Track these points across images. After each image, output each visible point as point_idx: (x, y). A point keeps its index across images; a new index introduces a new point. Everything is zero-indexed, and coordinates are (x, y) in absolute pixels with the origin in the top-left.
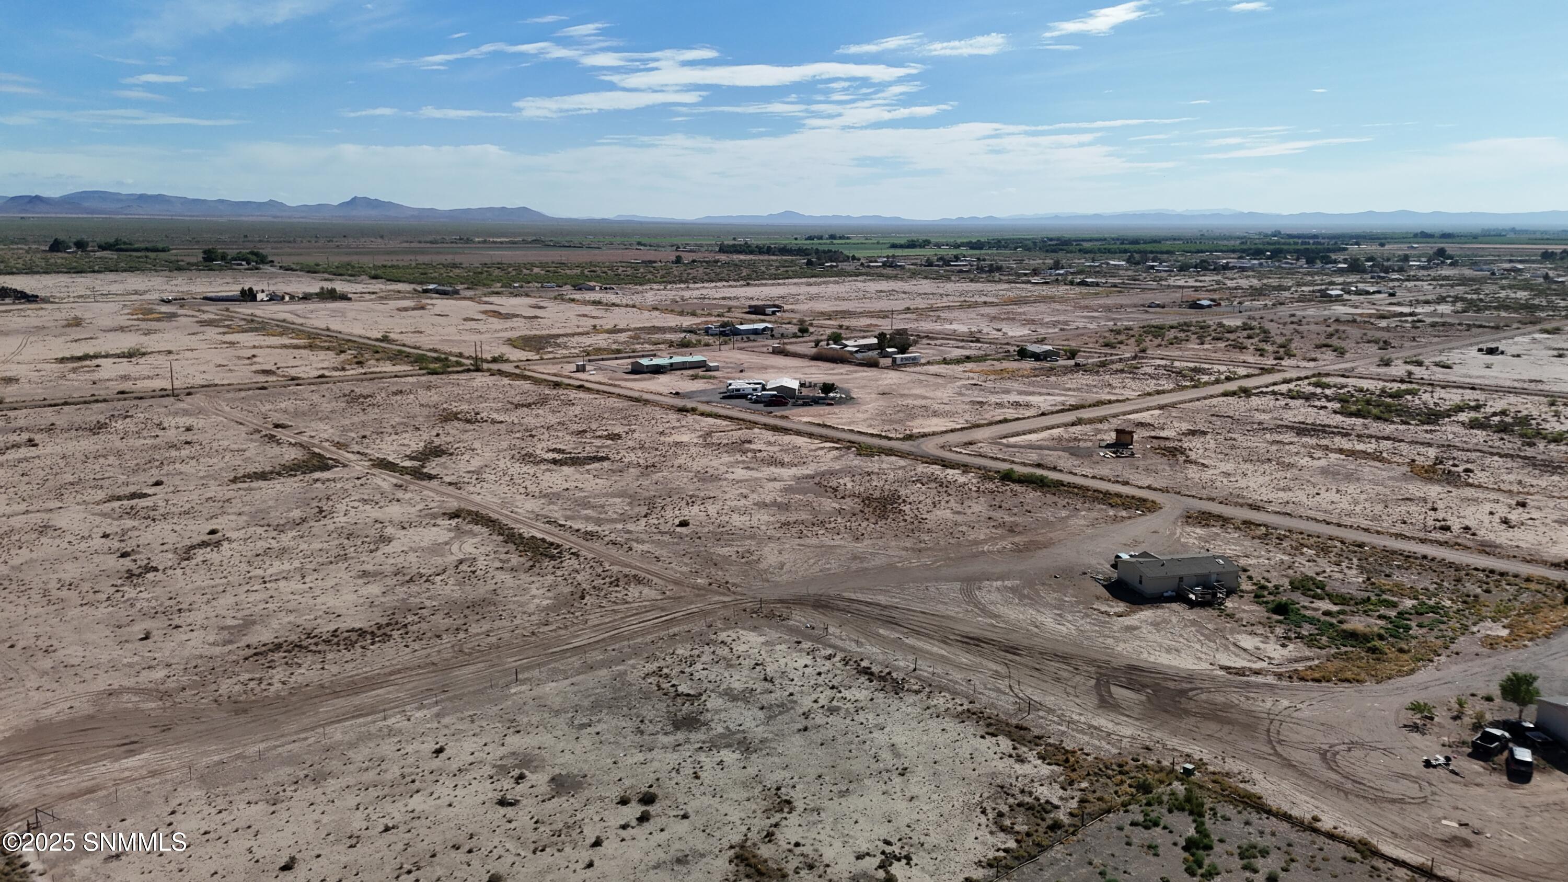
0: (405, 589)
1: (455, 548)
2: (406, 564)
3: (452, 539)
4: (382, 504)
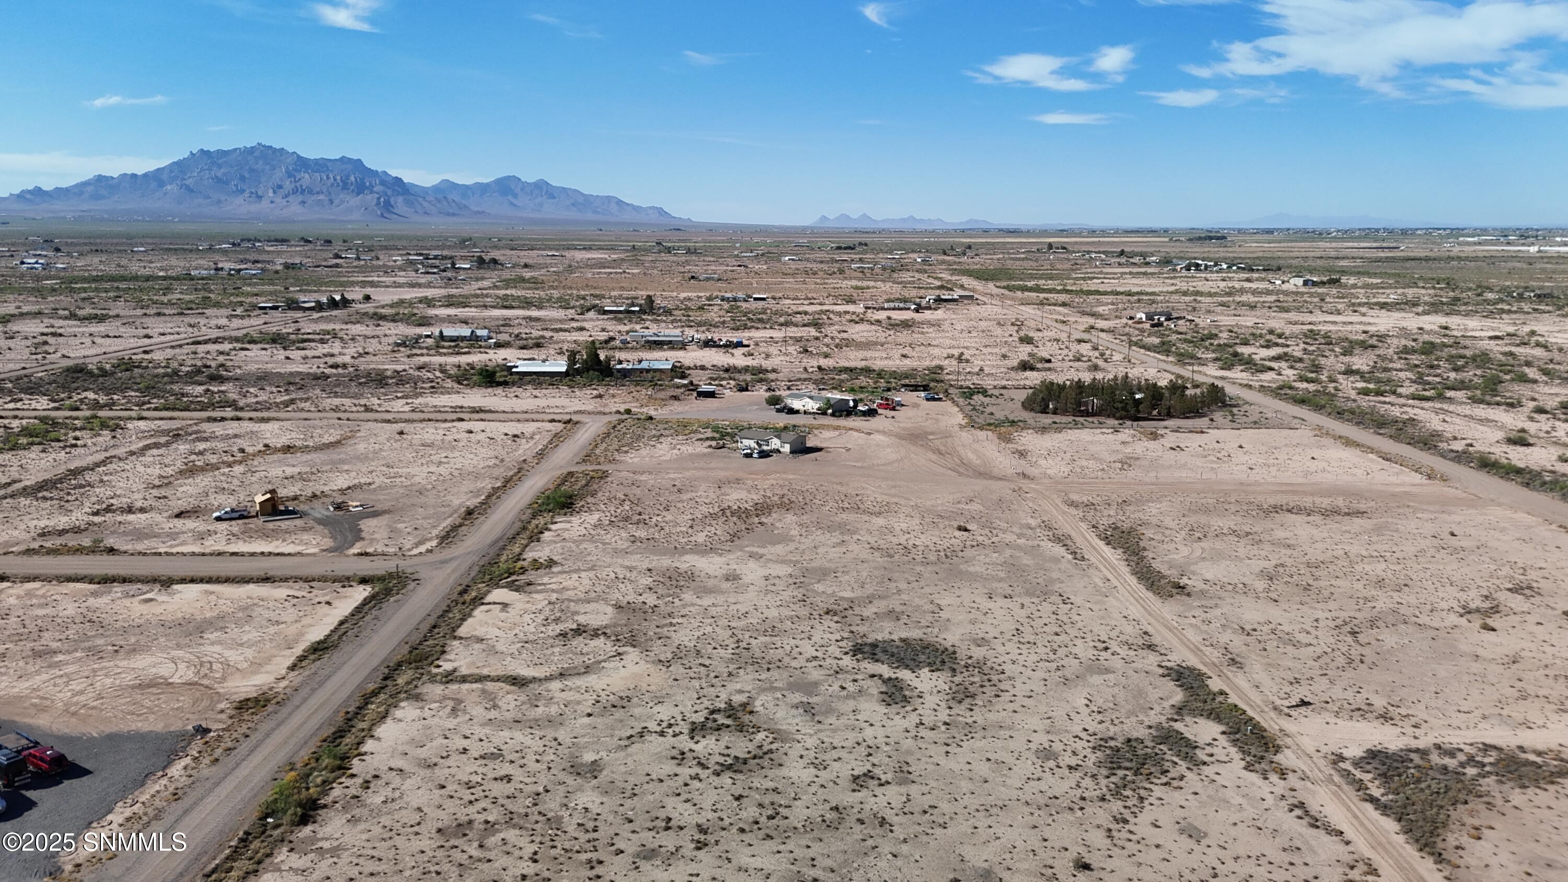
0: (1254, 529)
1: (1198, 553)
2: (1249, 547)
3: (1196, 563)
4: (1266, 629)
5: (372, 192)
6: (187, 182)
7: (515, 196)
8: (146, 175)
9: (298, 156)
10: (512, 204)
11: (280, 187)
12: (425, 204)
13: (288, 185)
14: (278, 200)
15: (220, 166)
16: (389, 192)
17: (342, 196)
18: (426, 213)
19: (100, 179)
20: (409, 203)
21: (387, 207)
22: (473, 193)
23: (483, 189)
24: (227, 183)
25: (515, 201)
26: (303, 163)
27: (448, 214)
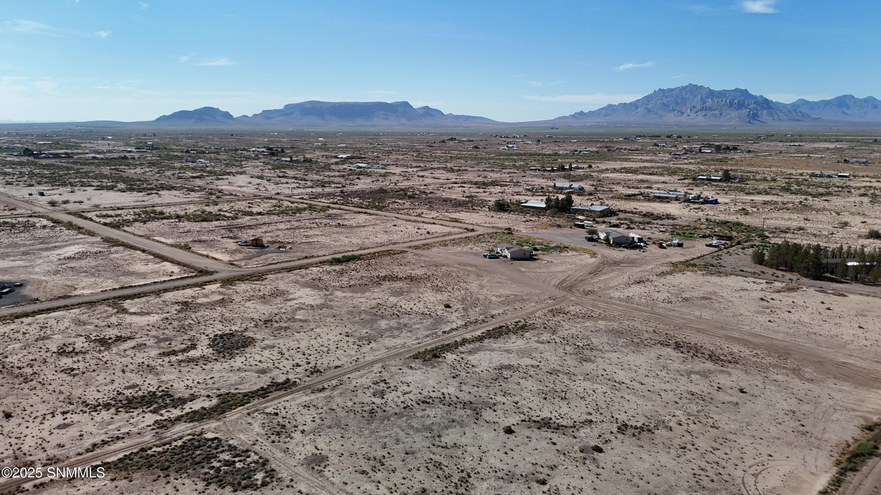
5: (746, 108)
6: (648, 106)
7: (848, 107)
8: (630, 103)
9: (710, 90)
10: (844, 113)
11: (694, 107)
12: (781, 115)
13: (699, 106)
14: (693, 115)
15: (667, 97)
16: (759, 108)
17: (728, 111)
18: (780, 120)
19: (610, 106)
20: (770, 114)
21: (754, 116)
22: (818, 107)
23: (826, 104)
24: (668, 106)
25: (847, 111)
26: (711, 93)
27: (795, 120)
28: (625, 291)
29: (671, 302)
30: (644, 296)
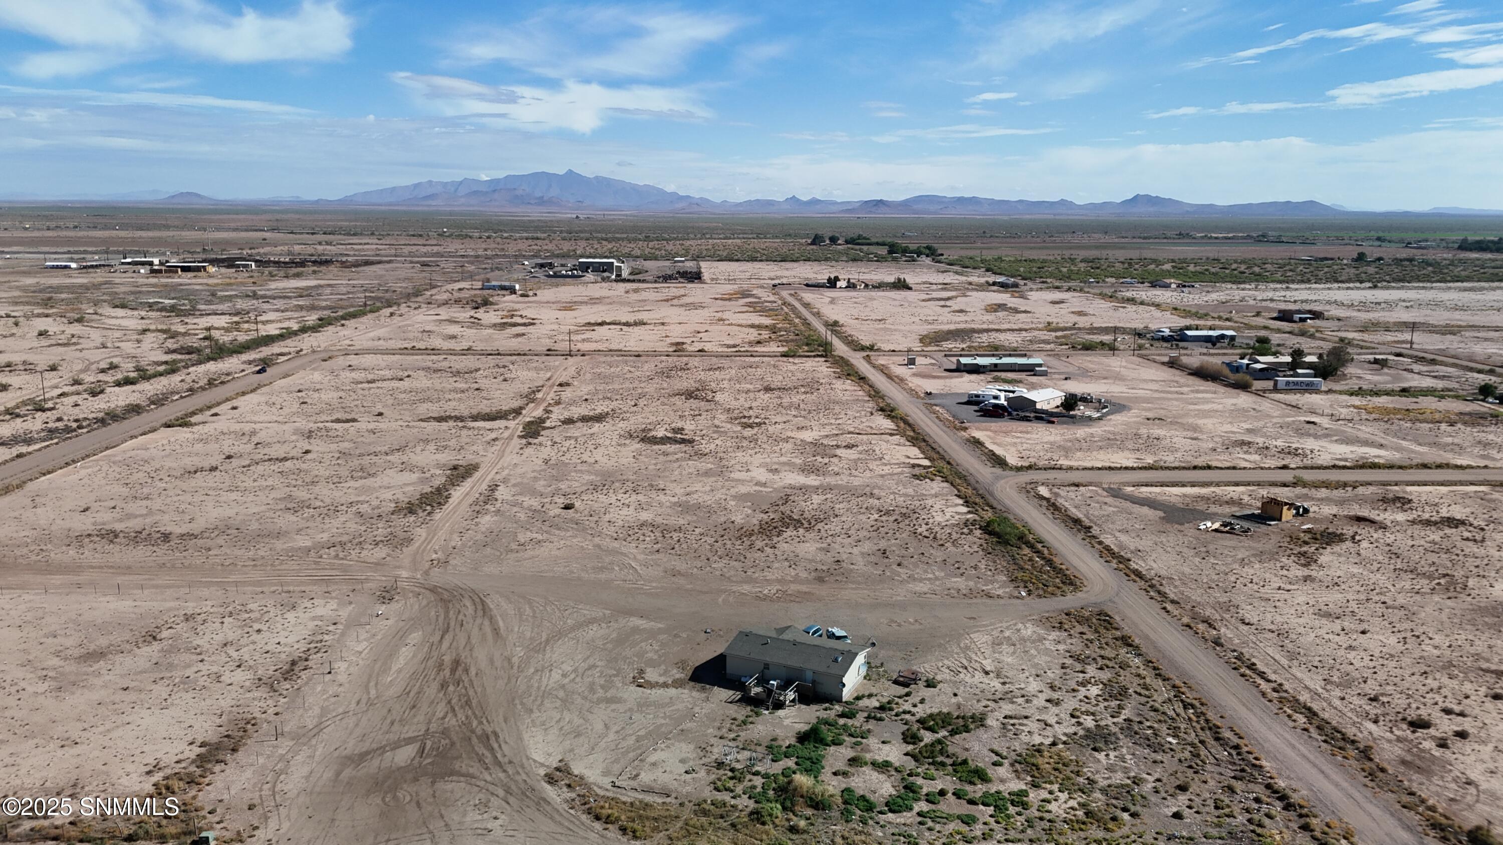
28: (311, 625)
29: (187, 618)
30: (257, 620)
